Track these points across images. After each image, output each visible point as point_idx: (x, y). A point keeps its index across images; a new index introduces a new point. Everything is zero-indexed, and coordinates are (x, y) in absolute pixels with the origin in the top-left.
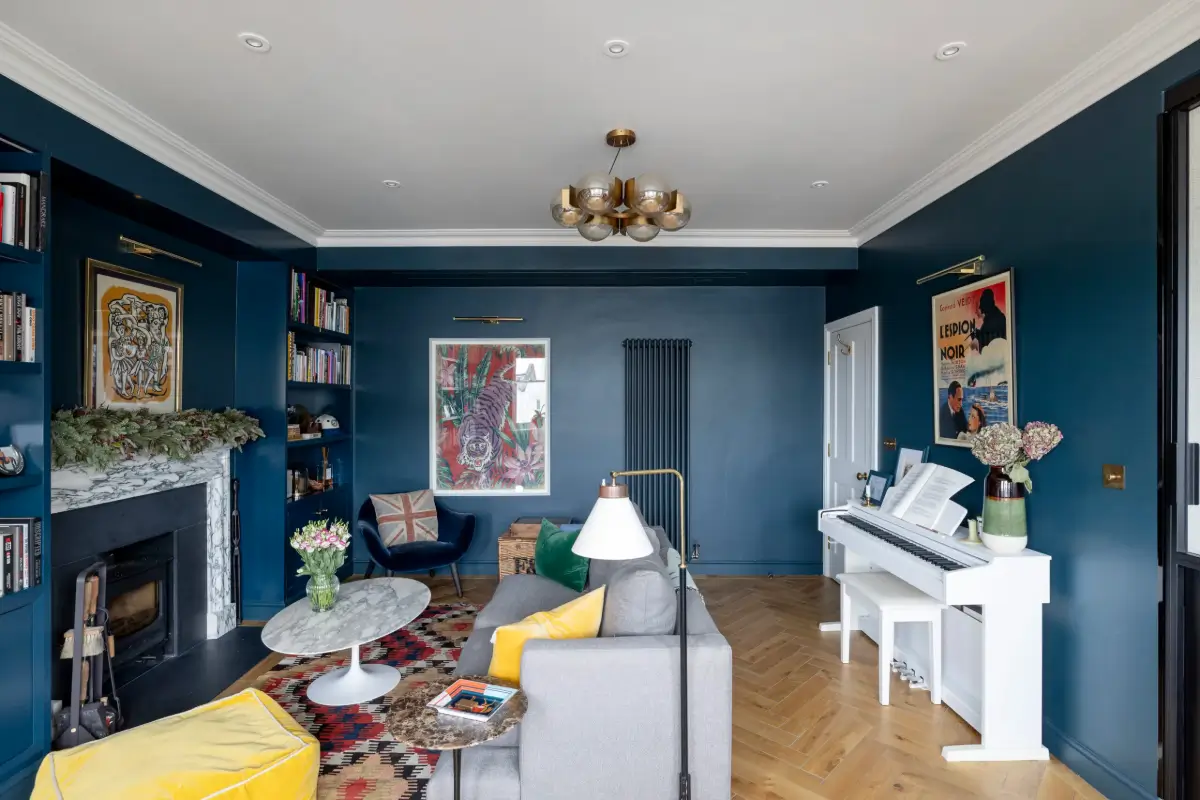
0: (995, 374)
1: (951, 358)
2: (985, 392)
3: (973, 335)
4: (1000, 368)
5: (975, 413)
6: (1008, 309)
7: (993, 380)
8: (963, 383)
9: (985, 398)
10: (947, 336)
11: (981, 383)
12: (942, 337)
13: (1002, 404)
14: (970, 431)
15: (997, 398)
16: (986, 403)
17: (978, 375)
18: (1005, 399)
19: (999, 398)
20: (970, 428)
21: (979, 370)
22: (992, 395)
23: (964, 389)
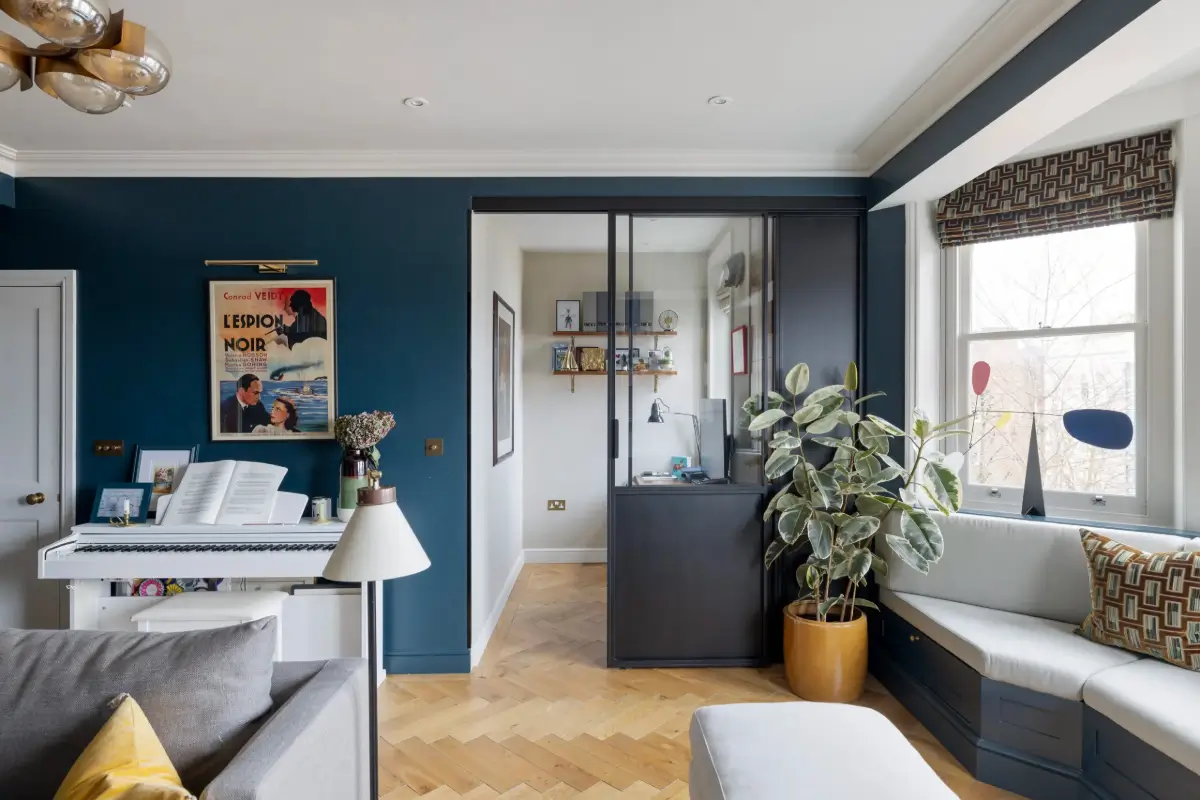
0: (312, 369)
1: (243, 350)
2: (297, 387)
3: (279, 331)
4: (318, 364)
5: (281, 406)
6: (328, 312)
7: (310, 375)
8: (263, 376)
9: (297, 391)
10: (236, 326)
11: (288, 377)
12: (227, 326)
13: (320, 397)
14: (273, 424)
15: (313, 392)
16: (298, 397)
17: (285, 370)
18: (325, 392)
19: (317, 392)
20: (273, 420)
21: (287, 365)
22: (306, 389)
23: (263, 382)
